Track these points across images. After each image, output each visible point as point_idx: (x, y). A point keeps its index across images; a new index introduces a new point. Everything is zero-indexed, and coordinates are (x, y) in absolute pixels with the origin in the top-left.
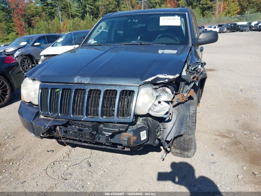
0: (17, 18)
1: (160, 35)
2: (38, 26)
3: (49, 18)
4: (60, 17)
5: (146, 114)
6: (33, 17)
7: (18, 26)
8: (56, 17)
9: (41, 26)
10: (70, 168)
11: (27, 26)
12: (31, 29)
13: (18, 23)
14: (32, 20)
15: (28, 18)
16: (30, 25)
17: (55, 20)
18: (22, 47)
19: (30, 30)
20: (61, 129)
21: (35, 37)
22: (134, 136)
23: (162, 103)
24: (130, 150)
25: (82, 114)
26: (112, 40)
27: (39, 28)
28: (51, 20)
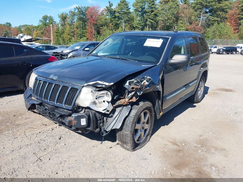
0: (89, 27)
1: (147, 53)
2: (104, 34)
3: (115, 28)
4: (123, 27)
5: (87, 107)
6: (102, 26)
7: (89, 32)
8: (120, 28)
9: (106, 34)
10: (47, 137)
11: (96, 33)
12: (99, 36)
13: (89, 30)
14: (101, 29)
15: (98, 27)
16: (99, 33)
17: (119, 30)
18: (75, 51)
19: (97, 37)
20: (38, 107)
21: (87, 44)
22: (75, 120)
23: (106, 102)
24: (81, 132)
25: (47, 99)
26: (122, 53)
27: (105, 36)
28: (115, 30)
